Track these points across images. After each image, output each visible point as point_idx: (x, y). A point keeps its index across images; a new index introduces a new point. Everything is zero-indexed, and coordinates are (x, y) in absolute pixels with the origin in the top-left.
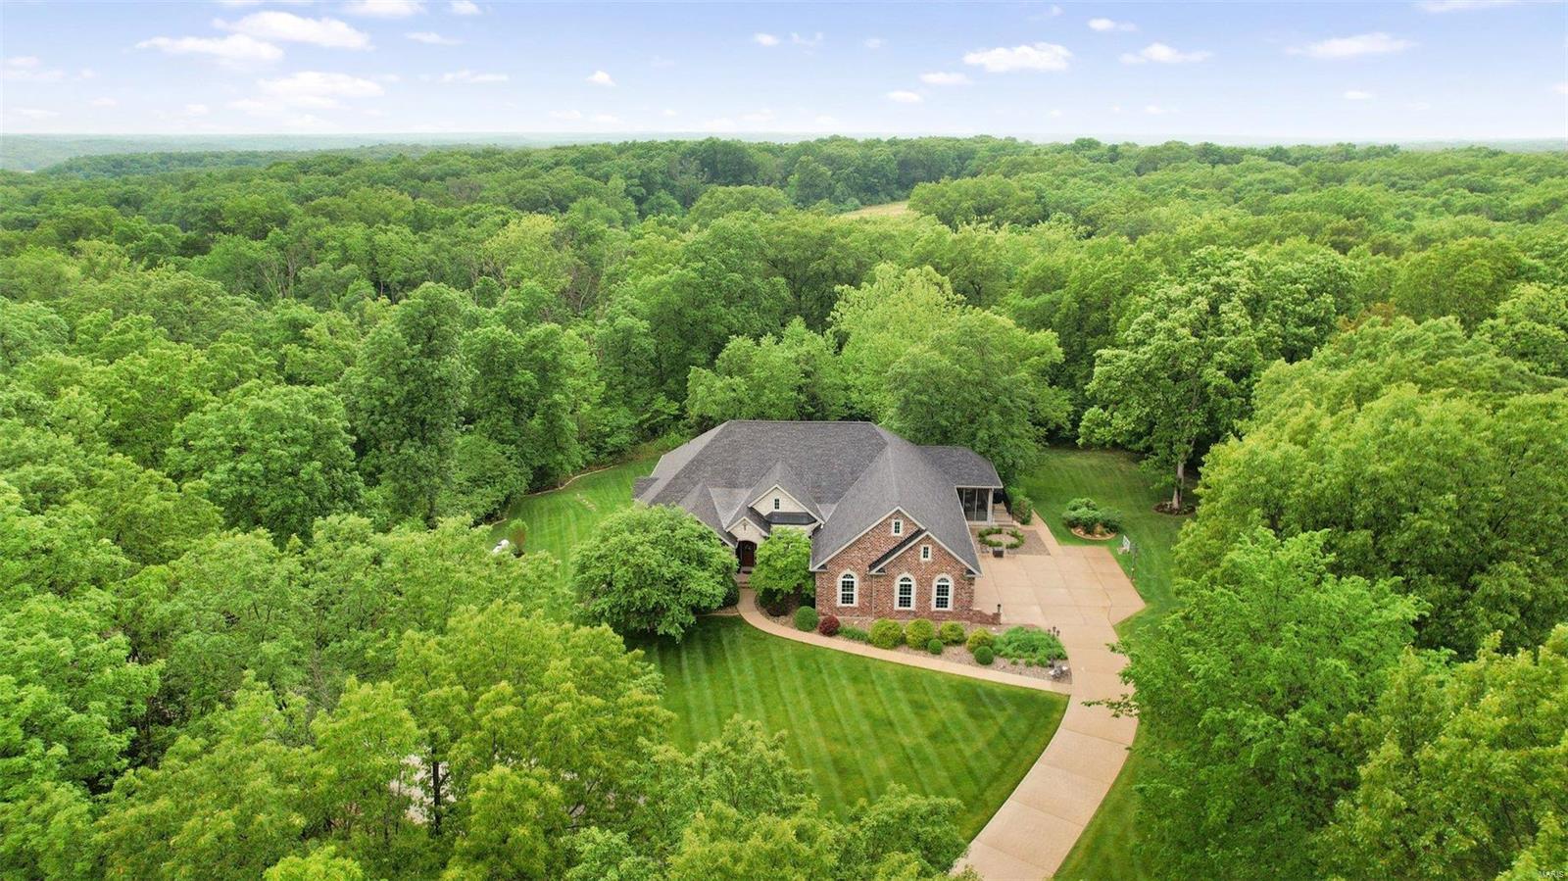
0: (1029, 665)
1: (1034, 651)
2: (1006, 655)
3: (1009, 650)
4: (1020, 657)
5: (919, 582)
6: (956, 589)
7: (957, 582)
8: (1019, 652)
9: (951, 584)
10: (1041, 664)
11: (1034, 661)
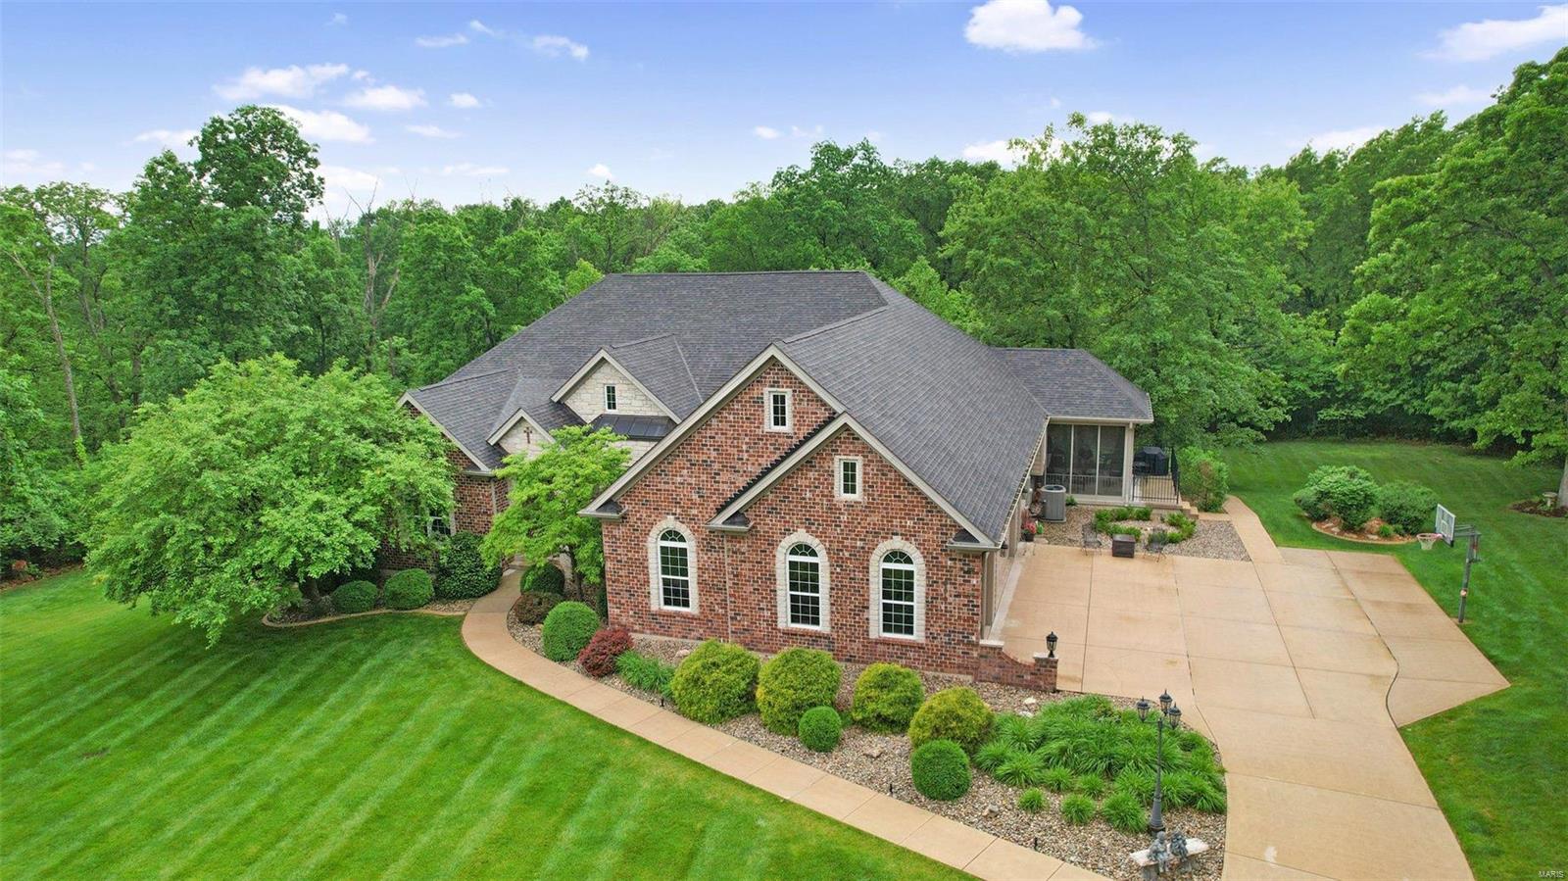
0: (1078, 817)
1: (1110, 772)
2: (1011, 778)
3: (1031, 761)
4: (1058, 788)
5: (836, 560)
6: (931, 584)
7: (932, 563)
8: (1060, 772)
9: (918, 567)
10: (1120, 821)
11: (1101, 805)
